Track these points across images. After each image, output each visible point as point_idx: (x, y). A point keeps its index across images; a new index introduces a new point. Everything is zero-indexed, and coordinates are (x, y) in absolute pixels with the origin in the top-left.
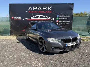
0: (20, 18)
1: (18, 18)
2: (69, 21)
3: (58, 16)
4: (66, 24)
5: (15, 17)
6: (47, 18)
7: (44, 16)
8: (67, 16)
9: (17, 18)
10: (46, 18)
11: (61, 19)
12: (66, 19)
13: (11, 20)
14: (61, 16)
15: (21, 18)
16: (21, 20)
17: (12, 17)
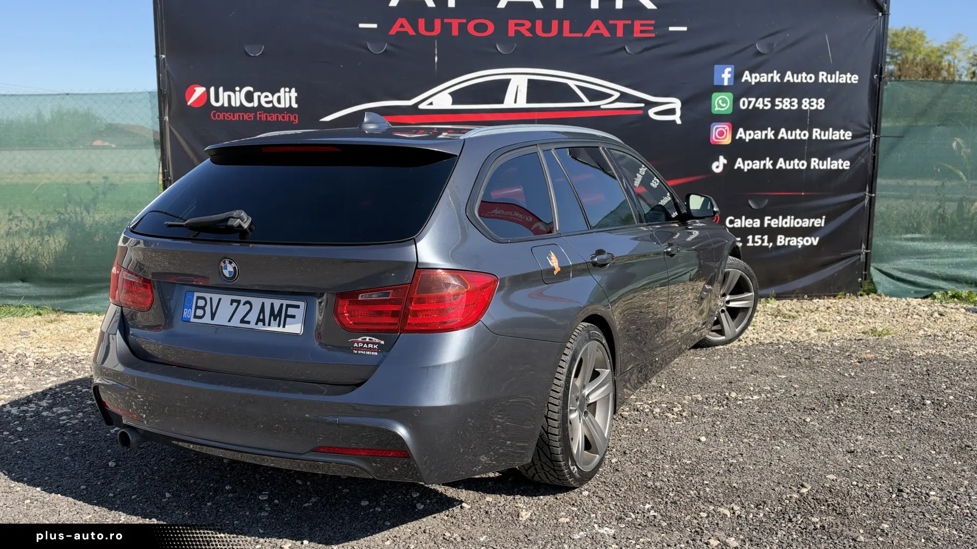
0: (287, 98)
1: (264, 99)
2: (848, 135)
3: (726, 75)
4: (815, 163)
5: (229, 88)
6: (603, 104)
7: (574, 80)
8: (823, 76)
9: (249, 97)
10: (594, 95)
11: (757, 105)
12: (811, 110)
13: (172, 128)
14: (765, 78)
15: (296, 97)
16: (295, 119)
17: (196, 89)
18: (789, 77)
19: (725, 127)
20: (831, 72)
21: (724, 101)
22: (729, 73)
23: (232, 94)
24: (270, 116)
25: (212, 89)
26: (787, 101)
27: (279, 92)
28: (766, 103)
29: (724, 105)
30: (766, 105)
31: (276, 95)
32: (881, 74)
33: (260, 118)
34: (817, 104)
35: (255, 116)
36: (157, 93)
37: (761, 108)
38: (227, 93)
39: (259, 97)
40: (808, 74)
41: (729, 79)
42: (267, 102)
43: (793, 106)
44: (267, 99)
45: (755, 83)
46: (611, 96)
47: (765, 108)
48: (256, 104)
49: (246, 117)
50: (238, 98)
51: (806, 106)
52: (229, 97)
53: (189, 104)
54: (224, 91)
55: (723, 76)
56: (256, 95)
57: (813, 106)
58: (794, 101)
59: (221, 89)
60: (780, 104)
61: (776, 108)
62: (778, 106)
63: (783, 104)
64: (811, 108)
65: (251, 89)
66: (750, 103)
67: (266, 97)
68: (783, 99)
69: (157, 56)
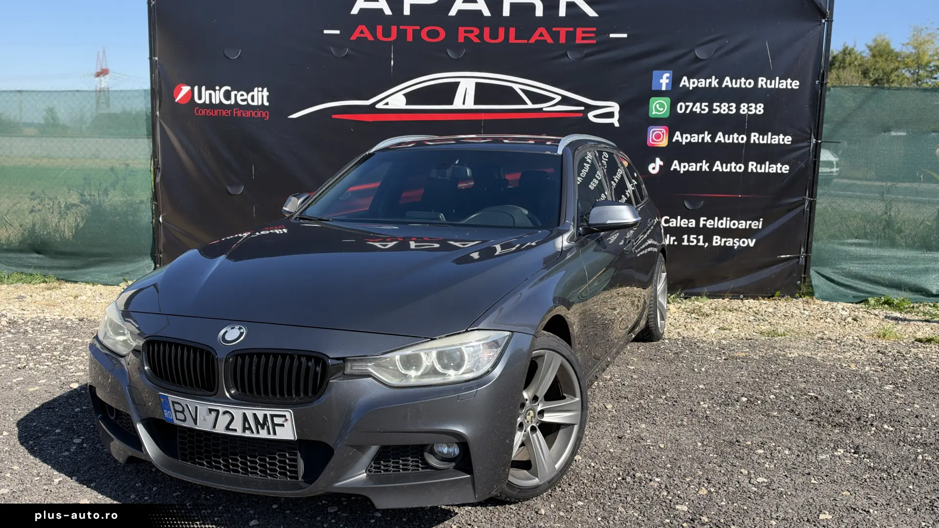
1: (240, 97)
2: (788, 140)
4: (752, 166)
5: (211, 87)
6: (546, 106)
8: (762, 82)
9: (227, 95)
10: (536, 98)
11: (694, 110)
12: (749, 115)
13: (161, 121)
14: (703, 83)
15: (268, 96)
16: (266, 116)
17: (182, 87)
18: (727, 82)
19: (662, 130)
20: (771, 78)
21: (662, 106)
22: (667, 78)
23: (212, 92)
25: (196, 88)
26: (724, 106)
27: (253, 91)
28: (703, 107)
29: (662, 109)
30: (704, 110)
31: (251, 94)
32: (823, 80)
33: (236, 114)
34: (756, 108)
35: (232, 113)
37: (698, 112)
38: (208, 92)
39: (236, 95)
40: (747, 79)
41: (667, 84)
42: (243, 100)
43: (732, 110)
44: (242, 98)
45: (693, 88)
46: (553, 99)
47: (702, 112)
48: (233, 101)
49: (224, 113)
50: (218, 96)
51: (744, 111)
52: (210, 95)
53: (176, 101)
54: (206, 90)
55: (661, 81)
56: (233, 93)
57: (751, 111)
58: (732, 106)
59: (203, 88)
60: (718, 109)
61: (714, 112)
62: (716, 110)
63: (721, 108)
64: (750, 113)
65: (229, 88)
66: (687, 107)
67: (242, 95)
68: (721, 104)
69: (151, 59)
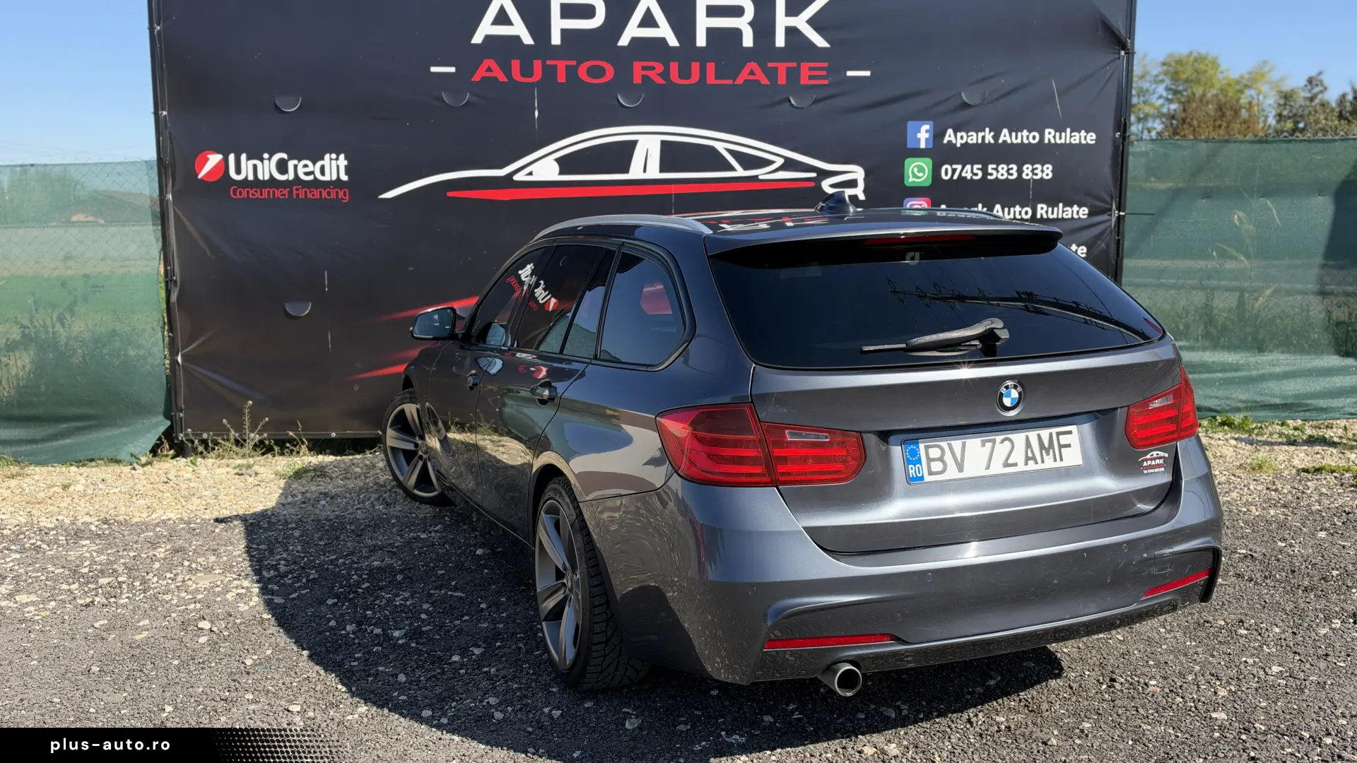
2: (1084, 211)
7: (723, 142)
8: (1050, 135)
11: (964, 174)
12: (1034, 180)
13: (176, 209)
14: (974, 138)
16: (345, 196)
17: (209, 156)
18: (1005, 136)
19: (922, 203)
20: (1060, 129)
21: (921, 169)
22: (927, 131)
23: (258, 162)
24: (310, 192)
25: (232, 157)
26: (1003, 168)
28: (975, 171)
29: (921, 174)
30: (976, 174)
31: (319, 164)
32: (1125, 131)
33: (298, 195)
34: (1042, 171)
35: (290, 193)
36: (156, 163)
37: (969, 178)
38: (252, 162)
39: (296, 167)
40: (1030, 132)
41: (926, 139)
42: (307, 174)
43: (1012, 174)
44: (307, 170)
45: (962, 144)
46: (771, 162)
47: (975, 178)
48: (291, 176)
49: (278, 194)
50: (267, 168)
51: (1027, 175)
52: (255, 167)
53: (200, 176)
54: (249, 158)
55: (919, 135)
56: (291, 164)
57: (1036, 174)
58: (1012, 169)
59: (244, 157)
60: (994, 172)
61: (989, 177)
62: (991, 174)
63: (998, 172)
64: (1035, 177)
65: (285, 156)
66: (954, 171)
67: (306, 166)
68: (998, 166)
69: (156, 113)
